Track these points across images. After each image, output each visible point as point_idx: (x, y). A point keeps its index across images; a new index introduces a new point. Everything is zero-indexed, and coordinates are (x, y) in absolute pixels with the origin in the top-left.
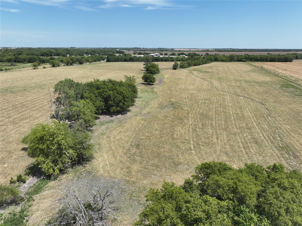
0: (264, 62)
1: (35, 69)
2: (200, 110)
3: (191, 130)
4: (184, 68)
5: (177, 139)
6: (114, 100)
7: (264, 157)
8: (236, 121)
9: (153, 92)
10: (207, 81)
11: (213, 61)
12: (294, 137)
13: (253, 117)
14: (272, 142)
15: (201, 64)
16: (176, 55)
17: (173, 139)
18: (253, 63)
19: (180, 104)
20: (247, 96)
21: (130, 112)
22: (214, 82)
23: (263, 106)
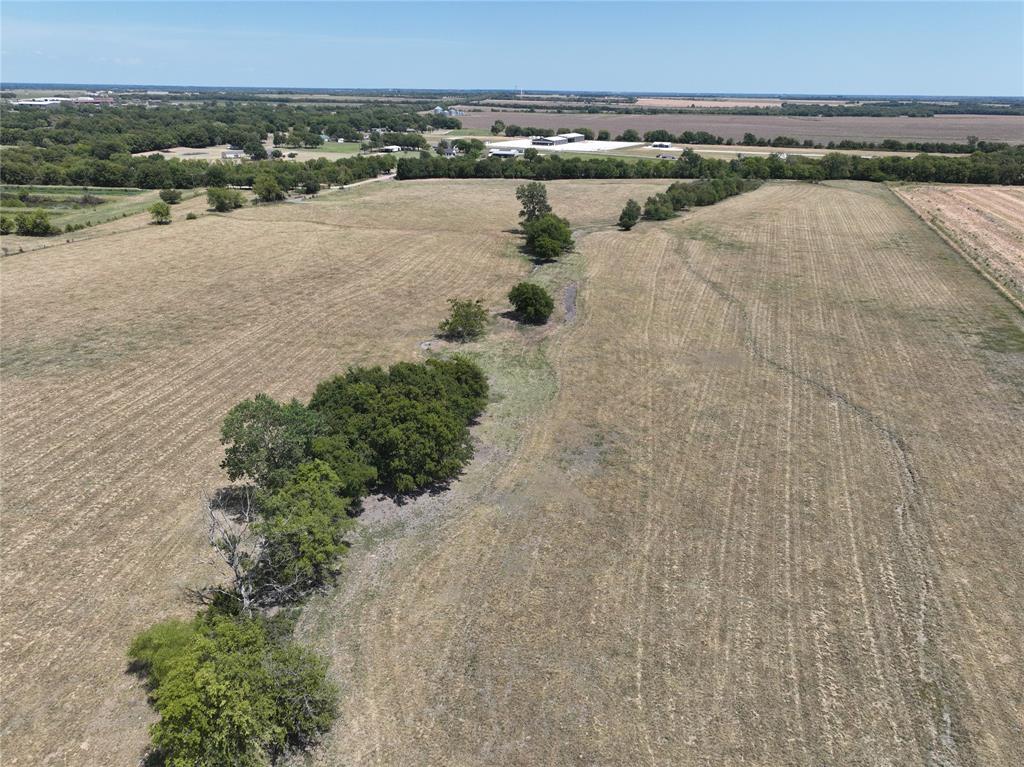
0: (946, 187)
1: (160, 223)
2: (684, 479)
3: (644, 590)
4: (659, 220)
5: (597, 632)
6: (407, 453)
7: (857, 736)
8: (795, 542)
9: (541, 364)
10: (732, 301)
11: (764, 178)
12: (972, 637)
13: (855, 519)
14: (897, 660)
15: (721, 199)
16: (639, 140)
17: (584, 631)
18: (907, 191)
19: (624, 438)
20: (854, 396)
21: (460, 477)
22: (755, 309)
23: (900, 453)
